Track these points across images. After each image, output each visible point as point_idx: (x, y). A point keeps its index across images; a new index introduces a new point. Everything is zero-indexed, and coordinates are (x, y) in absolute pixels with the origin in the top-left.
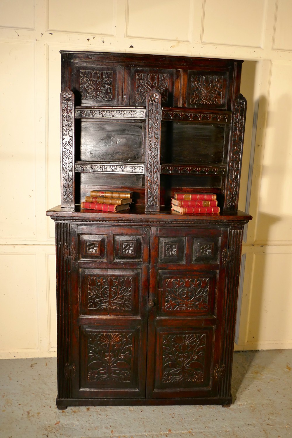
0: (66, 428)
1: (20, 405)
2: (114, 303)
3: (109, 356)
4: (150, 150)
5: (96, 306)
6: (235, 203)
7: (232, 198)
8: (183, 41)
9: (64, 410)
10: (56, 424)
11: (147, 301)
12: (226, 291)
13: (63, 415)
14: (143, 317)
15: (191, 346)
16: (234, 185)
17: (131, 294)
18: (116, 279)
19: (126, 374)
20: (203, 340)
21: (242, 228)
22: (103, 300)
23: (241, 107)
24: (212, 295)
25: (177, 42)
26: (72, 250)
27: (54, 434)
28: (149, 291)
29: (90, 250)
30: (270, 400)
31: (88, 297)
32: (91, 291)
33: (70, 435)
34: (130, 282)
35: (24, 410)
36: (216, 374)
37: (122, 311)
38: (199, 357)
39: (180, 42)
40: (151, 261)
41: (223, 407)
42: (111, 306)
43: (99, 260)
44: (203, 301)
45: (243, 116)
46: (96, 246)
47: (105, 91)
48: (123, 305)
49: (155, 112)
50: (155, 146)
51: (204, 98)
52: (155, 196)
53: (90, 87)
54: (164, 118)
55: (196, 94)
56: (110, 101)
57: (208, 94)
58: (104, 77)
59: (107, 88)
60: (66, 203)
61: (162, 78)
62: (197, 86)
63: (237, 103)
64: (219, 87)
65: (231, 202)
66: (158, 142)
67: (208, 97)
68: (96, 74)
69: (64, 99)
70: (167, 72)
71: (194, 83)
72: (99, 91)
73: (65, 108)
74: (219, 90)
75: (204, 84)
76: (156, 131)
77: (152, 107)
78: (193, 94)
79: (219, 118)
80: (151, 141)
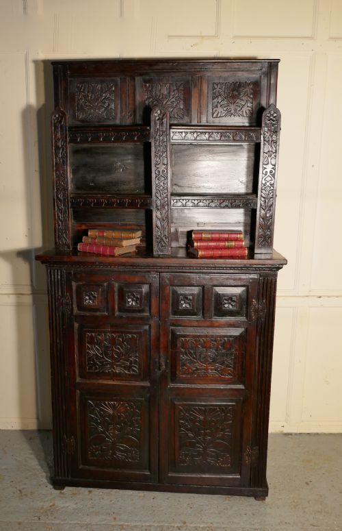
1: (12, 482)
2: (117, 366)
3: (114, 429)
4: (157, 179)
5: (96, 369)
6: (268, 243)
7: (265, 236)
8: (209, 37)
10: (51, 506)
11: (157, 364)
14: (152, 383)
15: (213, 421)
17: (138, 355)
18: (119, 337)
19: (134, 452)
20: (229, 415)
21: (275, 276)
22: (105, 361)
23: (273, 121)
24: (239, 358)
25: (201, 38)
28: (159, 353)
29: (87, 302)
30: (321, 496)
31: (87, 358)
32: (90, 350)
34: (136, 340)
35: (16, 488)
37: (127, 376)
38: (224, 435)
39: (205, 38)
40: (161, 315)
41: (256, 500)
42: (114, 368)
43: (98, 314)
44: (228, 366)
45: (276, 132)
46: (95, 297)
47: (106, 108)
48: (129, 368)
49: (161, 133)
50: (163, 175)
51: (230, 110)
52: (165, 236)
53: (88, 104)
54: (173, 139)
55: (220, 105)
56: (113, 119)
57: (235, 105)
58: (105, 90)
59: (109, 103)
60: (61, 245)
61: (175, 88)
62: (221, 96)
63: (268, 116)
64: (249, 95)
65: (263, 241)
66: (167, 169)
67: (235, 108)
68: (94, 88)
69: (55, 121)
70: (182, 80)
71: (217, 92)
72: (99, 108)
73: (57, 131)
74: (249, 99)
75: (230, 93)
76: (163, 155)
77: (158, 127)
78: (217, 107)
79: (245, 135)
80: (158, 168)
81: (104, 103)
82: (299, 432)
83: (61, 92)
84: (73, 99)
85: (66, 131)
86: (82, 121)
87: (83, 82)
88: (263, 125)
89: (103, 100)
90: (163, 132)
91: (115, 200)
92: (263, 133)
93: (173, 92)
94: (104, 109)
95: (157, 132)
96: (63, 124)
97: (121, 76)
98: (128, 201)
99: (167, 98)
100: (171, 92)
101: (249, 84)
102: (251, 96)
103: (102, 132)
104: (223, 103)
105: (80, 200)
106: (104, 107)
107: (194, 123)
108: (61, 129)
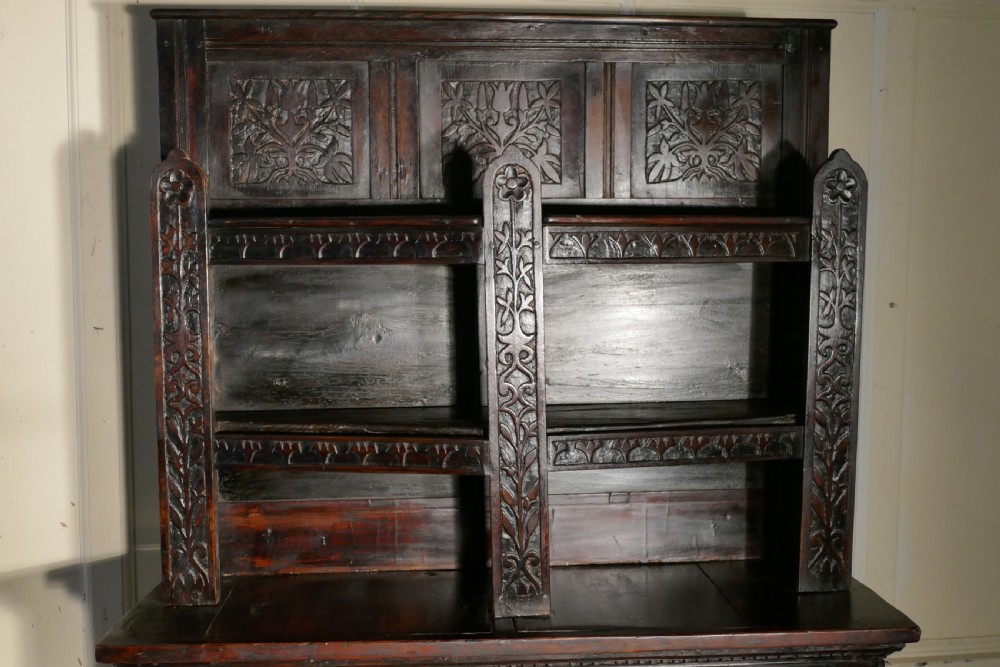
4: (506, 381)
6: (838, 559)
7: (827, 540)
16: (834, 496)
23: (846, 199)
45: (854, 230)
47: (325, 152)
49: (516, 237)
50: (525, 364)
51: (697, 161)
52: (532, 555)
53: (268, 137)
54: (554, 255)
55: (667, 148)
56: (347, 183)
57: (711, 146)
58: (321, 98)
59: (334, 138)
60: (184, 588)
61: (537, 96)
62: (670, 121)
63: (829, 186)
64: (750, 120)
65: (823, 555)
66: (535, 349)
67: (710, 156)
68: (289, 92)
69: (163, 194)
70: (555, 72)
71: (659, 109)
72: (304, 151)
73: (171, 226)
74: (750, 129)
75: (695, 112)
76: (525, 305)
77: (507, 218)
78: (658, 151)
79: (765, 242)
80: (507, 345)
81: (320, 135)
83: (182, 103)
84: (222, 122)
85: (201, 224)
86: (252, 189)
87: (252, 73)
88: (816, 212)
89: (315, 128)
90: (522, 232)
91: (366, 445)
92: (817, 234)
93: (530, 106)
94: (318, 154)
95: (503, 233)
96: (192, 203)
97: (371, 57)
98: (411, 448)
99: (512, 125)
100: (524, 106)
101: (751, 87)
102: (757, 122)
103: (322, 230)
104: (677, 142)
105: (248, 445)
106: (318, 148)
107: (595, 197)
108: (183, 220)
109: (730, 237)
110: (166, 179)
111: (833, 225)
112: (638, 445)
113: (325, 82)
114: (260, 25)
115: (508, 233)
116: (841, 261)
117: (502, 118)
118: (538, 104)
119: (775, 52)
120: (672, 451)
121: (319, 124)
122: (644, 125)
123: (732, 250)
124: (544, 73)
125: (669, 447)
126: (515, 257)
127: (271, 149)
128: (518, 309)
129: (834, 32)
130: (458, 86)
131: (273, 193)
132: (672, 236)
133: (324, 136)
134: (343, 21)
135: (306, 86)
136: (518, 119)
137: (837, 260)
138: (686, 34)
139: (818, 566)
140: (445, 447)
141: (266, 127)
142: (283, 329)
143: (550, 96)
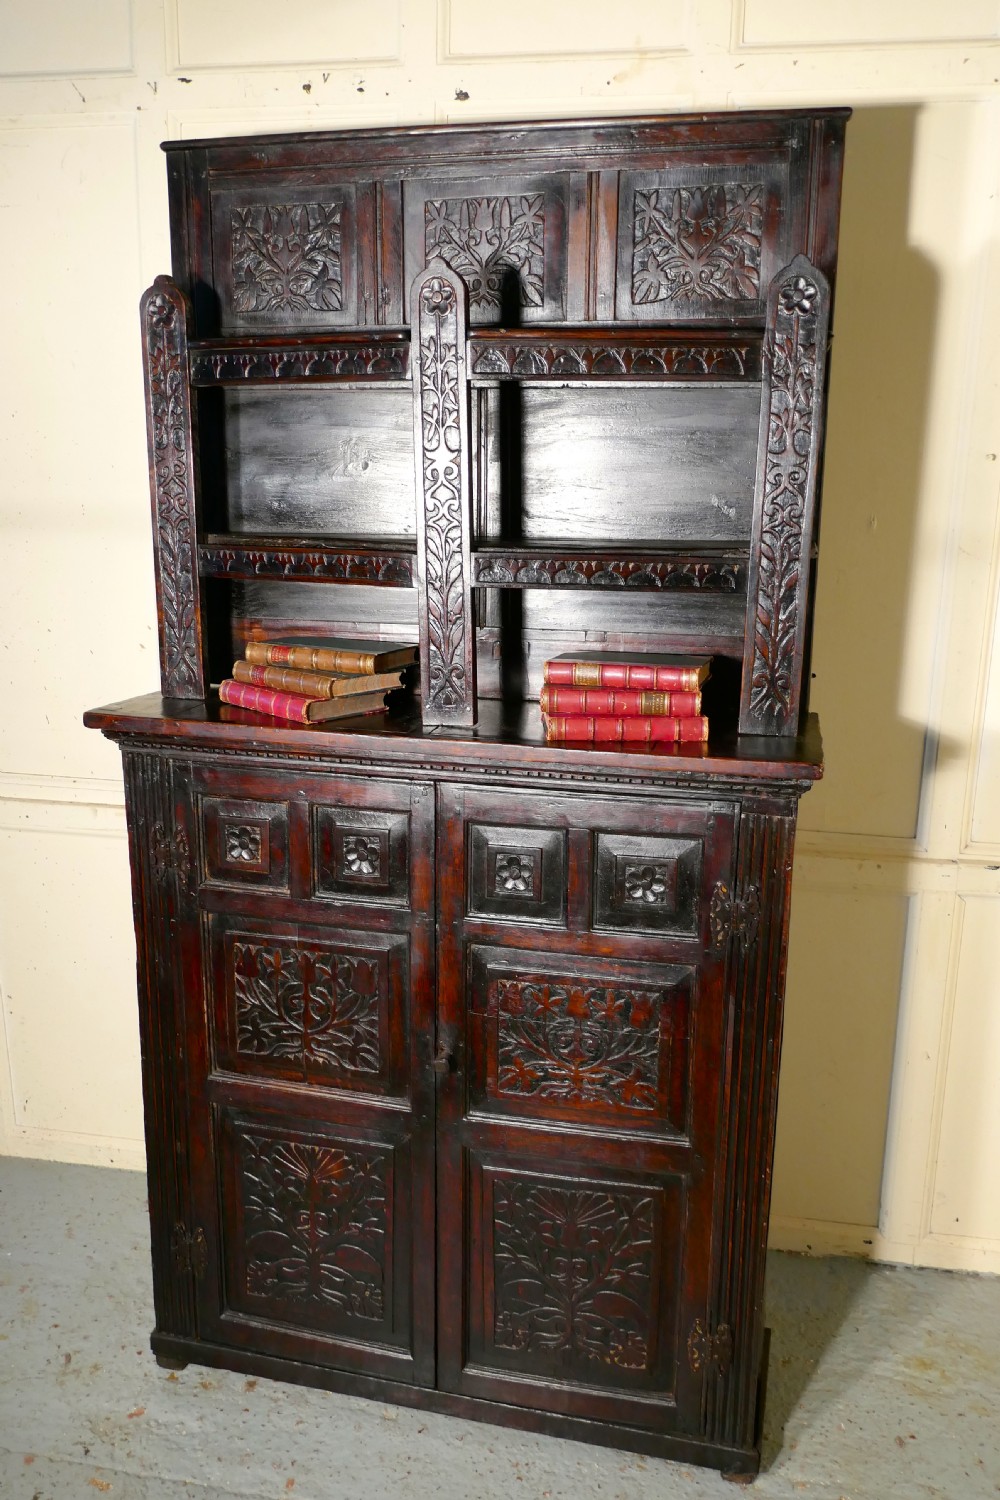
0: (155, 1437)
1: (56, 1326)
2: (319, 1044)
3: (313, 1220)
4: (432, 496)
5: (261, 1047)
6: (784, 703)
7: (772, 682)
8: (662, 51)
9: (178, 1373)
10: (131, 1416)
11: (431, 1049)
12: (730, 1049)
13: (164, 1390)
14: (417, 1103)
15: (595, 1234)
16: (780, 635)
17: (376, 1018)
18: (324, 961)
19: (367, 1293)
20: (642, 1220)
21: (791, 810)
22: (286, 1028)
23: (804, 310)
24: (675, 1055)
25: (637, 56)
26: (177, 845)
27: (111, 1447)
28: (436, 1018)
29: (235, 853)
31: (237, 1013)
32: (244, 993)
33: (156, 1464)
34: (371, 974)
35: (59, 1347)
36: (693, 1353)
37: (349, 1075)
38: (626, 1277)
39: (649, 56)
40: (441, 908)
41: (724, 1478)
42: (311, 1051)
43: (264, 890)
44: (640, 1076)
45: (813, 346)
46: (254, 841)
47: (317, 278)
48: (352, 1054)
49: (441, 352)
50: (449, 482)
51: (687, 279)
52: (457, 669)
53: (266, 266)
54: (478, 371)
55: (655, 264)
56: (337, 310)
57: (704, 260)
58: (312, 223)
59: (325, 264)
60: (177, 682)
61: (521, 212)
62: (658, 233)
63: (786, 296)
64: (749, 230)
65: (766, 697)
66: (459, 466)
67: (702, 272)
68: (284, 217)
69: (152, 317)
70: (539, 185)
71: (647, 221)
72: (297, 279)
73: (159, 349)
74: (748, 241)
75: (687, 223)
76: (449, 422)
77: (433, 333)
78: (644, 266)
79: (709, 358)
80: (434, 461)
81: (313, 262)
82: (917, 1263)
84: (224, 252)
85: (182, 346)
86: (250, 317)
87: (250, 200)
88: (770, 325)
89: (307, 254)
90: (448, 347)
91: (317, 556)
92: (769, 350)
93: (512, 223)
94: (310, 282)
95: (428, 348)
96: (175, 326)
97: (357, 178)
98: (352, 560)
99: (493, 244)
100: (506, 223)
101: (750, 191)
102: (756, 232)
103: (278, 349)
104: (666, 258)
105: (225, 555)
106: (309, 273)
107: (575, 318)
108: (169, 343)
109: (669, 352)
110: (154, 303)
111: (789, 339)
112: (563, 567)
113: (316, 206)
114: (255, 152)
115: (433, 349)
116: (795, 379)
117: (484, 237)
118: (522, 221)
119: (780, 150)
120: (600, 576)
121: (311, 250)
122: (631, 239)
123: (669, 369)
124: (530, 186)
125: (596, 571)
126: (439, 373)
127: (268, 277)
128: (443, 425)
129: (849, 125)
130: (441, 204)
131: (270, 321)
132: (603, 351)
133: (316, 262)
134: (331, 143)
135: (299, 211)
136: (500, 238)
137: (791, 379)
138: (677, 135)
139: (761, 708)
140: (381, 559)
141: (264, 255)
142: (280, 454)
143: (534, 210)
